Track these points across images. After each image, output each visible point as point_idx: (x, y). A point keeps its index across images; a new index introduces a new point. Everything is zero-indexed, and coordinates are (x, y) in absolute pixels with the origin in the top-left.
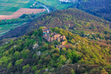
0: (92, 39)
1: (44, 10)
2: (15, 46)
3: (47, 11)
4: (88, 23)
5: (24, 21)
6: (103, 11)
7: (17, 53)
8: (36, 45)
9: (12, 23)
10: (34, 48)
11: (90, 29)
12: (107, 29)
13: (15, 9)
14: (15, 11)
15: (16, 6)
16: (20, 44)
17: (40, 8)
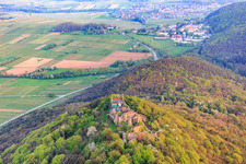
0: (205, 111)
1: (149, 55)
2: (63, 127)
3: (153, 58)
4: (209, 81)
5: (116, 72)
6: (238, 60)
7: (61, 140)
8: (92, 130)
9: (98, 74)
10: (88, 134)
11: (210, 91)
12: (238, 91)
13: (106, 53)
14: (106, 55)
15: (108, 47)
16: (72, 123)
17: (144, 51)
